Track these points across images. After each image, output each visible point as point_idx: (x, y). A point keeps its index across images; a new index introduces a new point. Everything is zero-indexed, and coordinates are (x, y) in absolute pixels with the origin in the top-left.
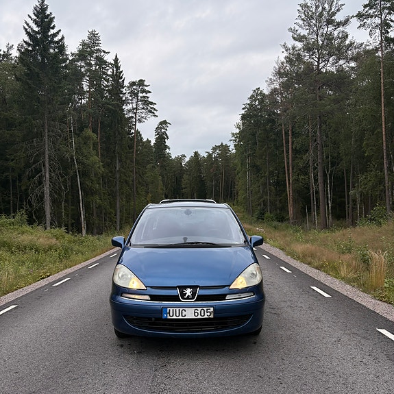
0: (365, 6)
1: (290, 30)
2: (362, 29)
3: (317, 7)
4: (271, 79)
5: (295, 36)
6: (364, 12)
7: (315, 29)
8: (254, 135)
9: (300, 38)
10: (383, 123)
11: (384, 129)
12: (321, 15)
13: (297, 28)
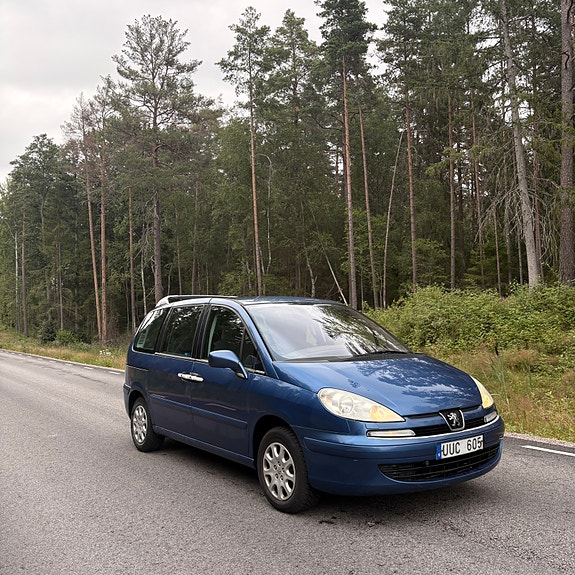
0: (230, 54)
1: (115, 58)
2: (228, 82)
3: (152, 37)
4: (69, 125)
5: (122, 69)
6: (230, 61)
7: (151, 66)
8: (36, 207)
9: (130, 74)
10: (255, 209)
11: (256, 217)
12: (159, 49)
13: (126, 58)
